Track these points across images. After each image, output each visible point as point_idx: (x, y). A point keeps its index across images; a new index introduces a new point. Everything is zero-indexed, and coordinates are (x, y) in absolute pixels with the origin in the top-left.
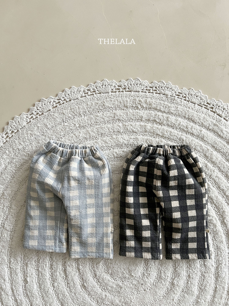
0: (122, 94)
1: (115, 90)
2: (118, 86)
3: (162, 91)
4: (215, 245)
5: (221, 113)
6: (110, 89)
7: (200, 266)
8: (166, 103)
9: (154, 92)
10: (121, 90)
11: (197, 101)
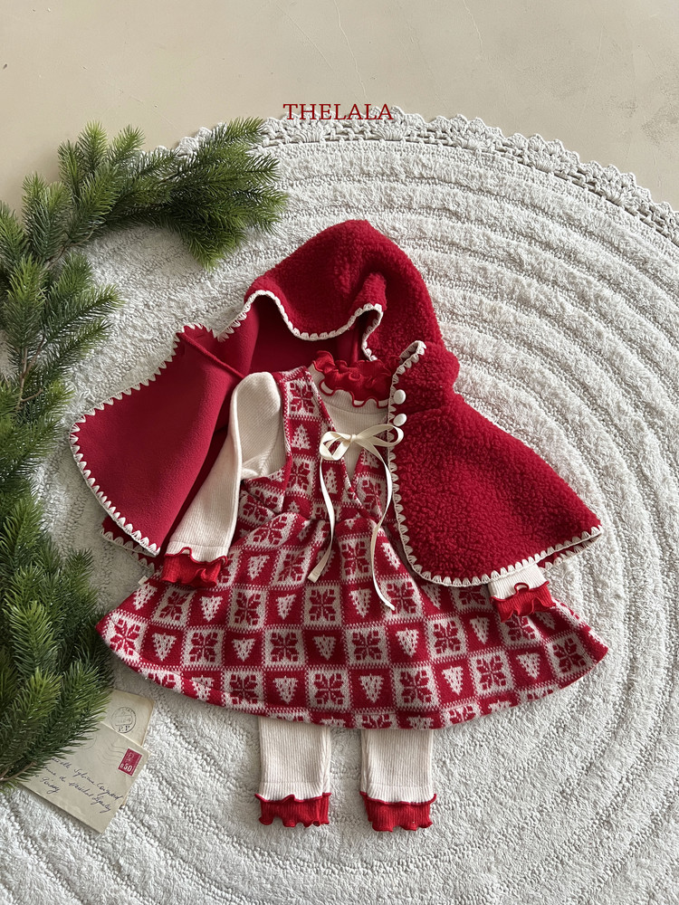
0: (354, 145)
1: (335, 136)
2: (345, 126)
3: (462, 139)
4: (623, 537)
5: (617, 196)
6: (323, 133)
7: (585, 599)
8: (472, 167)
9: (439, 141)
10: (352, 135)
11: (552, 166)
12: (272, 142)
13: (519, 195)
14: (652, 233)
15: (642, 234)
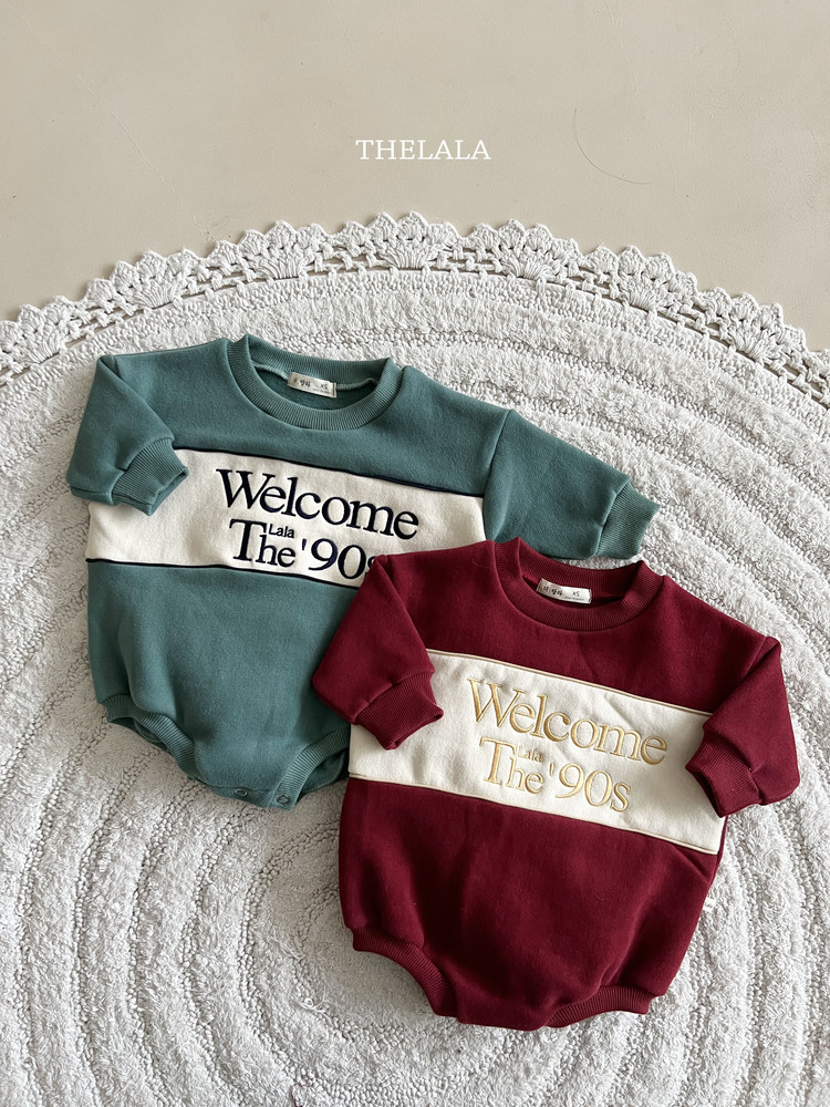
0: (351, 280)
1: (321, 266)
2: (336, 248)
3: (516, 263)
5: (752, 346)
6: (304, 262)
9: (481, 267)
10: (350, 263)
11: (655, 298)
12: (227, 282)
13: (602, 352)
14: (807, 404)
15: (790, 406)
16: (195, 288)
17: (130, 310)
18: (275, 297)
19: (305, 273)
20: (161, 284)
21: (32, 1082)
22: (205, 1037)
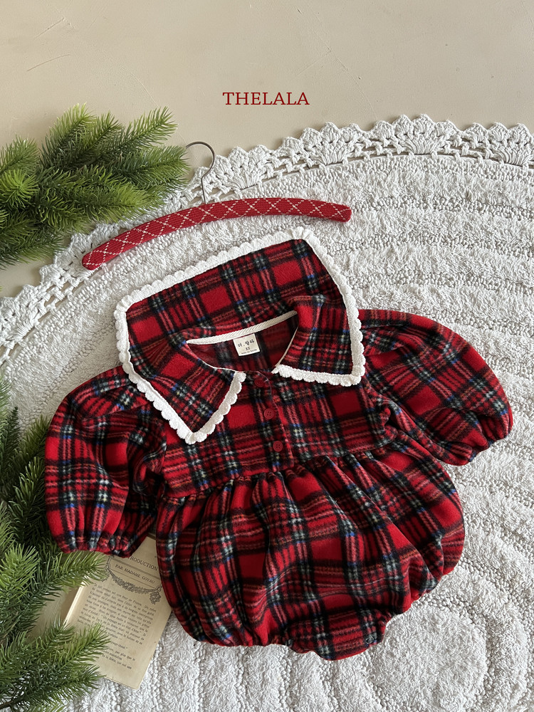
16: (448, 150)
17: (400, 149)
18: (503, 174)
19: (527, 165)
20: (427, 140)
21: (155, 659)
22: (286, 670)
